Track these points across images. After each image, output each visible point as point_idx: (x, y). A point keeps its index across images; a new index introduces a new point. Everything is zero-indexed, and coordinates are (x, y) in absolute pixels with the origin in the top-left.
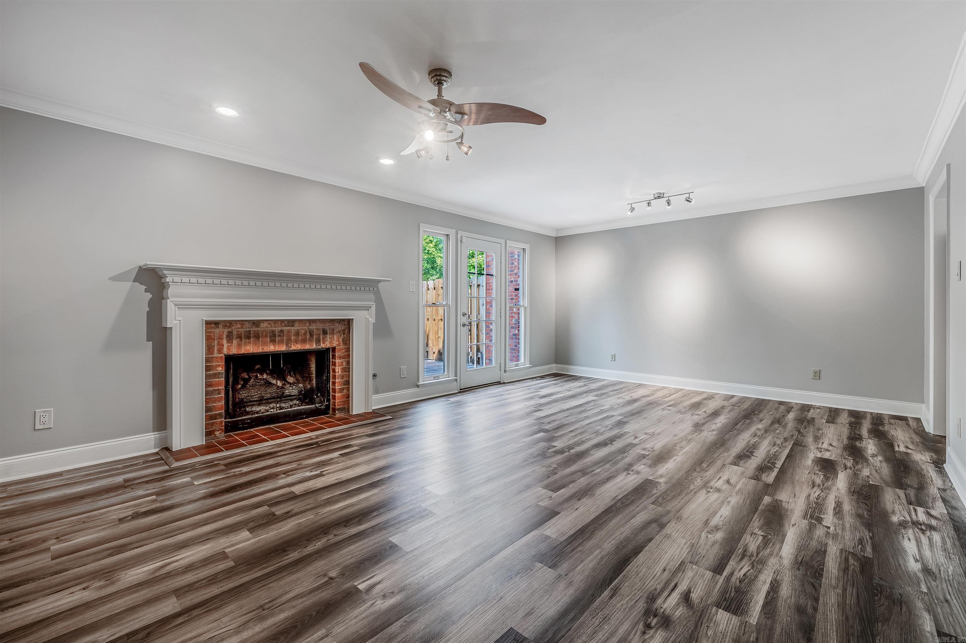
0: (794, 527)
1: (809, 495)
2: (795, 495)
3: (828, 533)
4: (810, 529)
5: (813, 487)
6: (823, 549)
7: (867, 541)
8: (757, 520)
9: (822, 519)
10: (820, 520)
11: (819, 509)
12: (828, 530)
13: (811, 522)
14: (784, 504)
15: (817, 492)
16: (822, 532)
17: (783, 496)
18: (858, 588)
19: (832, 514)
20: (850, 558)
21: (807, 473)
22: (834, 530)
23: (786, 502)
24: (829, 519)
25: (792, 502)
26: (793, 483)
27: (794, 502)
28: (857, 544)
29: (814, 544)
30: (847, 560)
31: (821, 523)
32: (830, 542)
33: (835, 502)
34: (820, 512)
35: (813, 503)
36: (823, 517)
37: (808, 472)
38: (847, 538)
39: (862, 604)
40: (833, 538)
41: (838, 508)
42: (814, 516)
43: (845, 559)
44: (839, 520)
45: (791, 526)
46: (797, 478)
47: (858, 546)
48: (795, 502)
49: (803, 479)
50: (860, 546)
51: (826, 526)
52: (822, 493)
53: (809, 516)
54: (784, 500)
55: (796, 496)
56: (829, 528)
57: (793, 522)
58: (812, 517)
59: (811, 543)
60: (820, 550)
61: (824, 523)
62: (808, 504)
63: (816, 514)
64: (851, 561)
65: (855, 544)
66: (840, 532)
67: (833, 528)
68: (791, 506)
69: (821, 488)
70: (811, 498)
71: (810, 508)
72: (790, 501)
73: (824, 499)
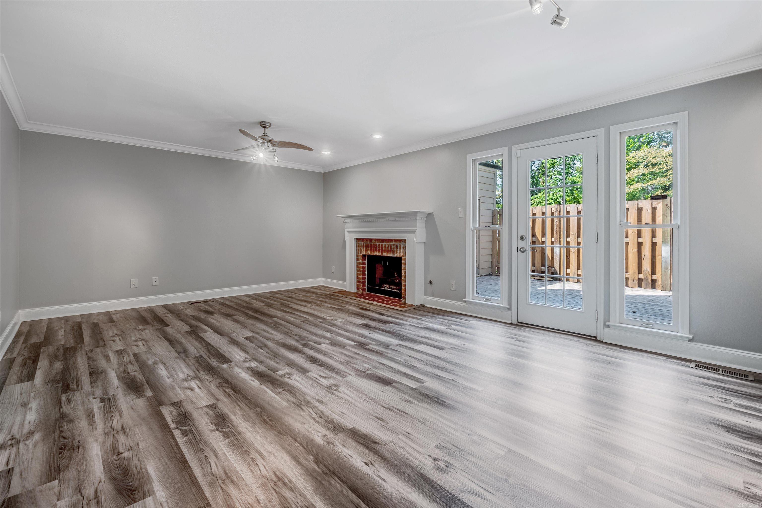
0: (116, 386)
1: (121, 416)
2: (132, 408)
3: (93, 394)
4: (106, 391)
5: (122, 426)
6: (93, 384)
7: (65, 404)
8: (141, 378)
9: (101, 402)
10: (102, 400)
11: (107, 408)
12: (93, 396)
13: (108, 395)
14: (135, 397)
15: (116, 423)
16: (97, 393)
17: (140, 403)
18: (71, 377)
19: (95, 410)
20: (76, 388)
21: (140, 444)
22: (90, 399)
23: (135, 399)
24: (96, 405)
25: (130, 402)
26: (143, 419)
27: (129, 403)
28: (72, 398)
29: (99, 384)
30: (78, 386)
31: (100, 398)
32: (90, 390)
33: (95, 422)
34: (104, 406)
35: (113, 411)
36: (101, 404)
37: (140, 446)
38: (80, 398)
39: (68, 373)
40: (89, 393)
41: (91, 418)
42: (108, 400)
43: (79, 386)
44: (87, 408)
45: (119, 386)
46: (145, 428)
47: (71, 397)
48: (127, 403)
49: (137, 430)
50: (70, 398)
51: (96, 398)
52: (110, 425)
53: (111, 398)
54: (137, 400)
55: (130, 408)
56: (94, 398)
57: (119, 389)
58: (109, 399)
59: (101, 384)
60: (94, 383)
61: (98, 400)
62: (117, 407)
63: (107, 403)
64: (75, 387)
65: (73, 397)
66: (86, 400)
67: (90, 400)
68: (129, 398)
69: (114, 430)
70: (118, 414)
71: (114, 405)
72: (132, 402)
73: (106, 420)
